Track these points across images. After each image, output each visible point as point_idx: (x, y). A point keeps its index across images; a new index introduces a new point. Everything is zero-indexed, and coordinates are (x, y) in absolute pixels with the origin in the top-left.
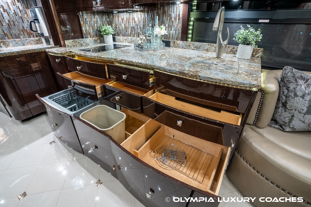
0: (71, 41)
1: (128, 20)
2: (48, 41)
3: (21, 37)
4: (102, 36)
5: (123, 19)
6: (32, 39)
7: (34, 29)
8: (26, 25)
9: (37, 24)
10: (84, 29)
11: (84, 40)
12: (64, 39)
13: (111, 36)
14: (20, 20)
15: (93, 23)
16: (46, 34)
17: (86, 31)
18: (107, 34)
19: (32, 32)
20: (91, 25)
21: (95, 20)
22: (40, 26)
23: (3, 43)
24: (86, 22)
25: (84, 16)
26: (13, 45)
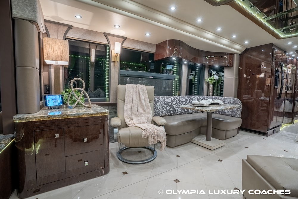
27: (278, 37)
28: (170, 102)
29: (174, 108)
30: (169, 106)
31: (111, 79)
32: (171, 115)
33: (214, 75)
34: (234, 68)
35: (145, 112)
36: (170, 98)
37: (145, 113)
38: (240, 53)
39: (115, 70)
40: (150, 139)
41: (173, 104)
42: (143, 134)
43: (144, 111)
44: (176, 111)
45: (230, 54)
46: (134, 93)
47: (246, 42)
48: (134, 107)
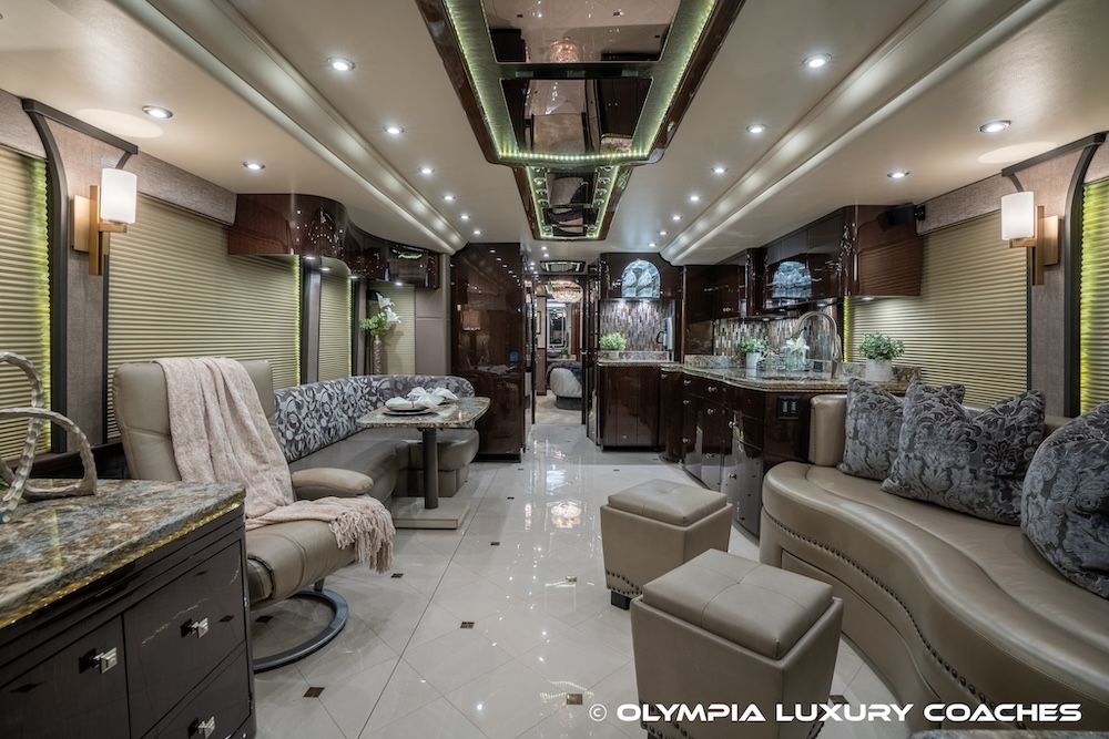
0: (693, 356)
2: (670, 358)
3: (645, 349)
5: (778, 330)
6: (655, 351)
7: (661, 340)
8: (655, 336)
9: (665, 335)
10: (717, 342)
11: (714, 357)
14: (651, 331)
15: (734, 334)
16: (670, 347)
17: (720, 345)
18: (750, 351)
19: (657, 344)
20: (730, 338)
21: (740, 331)
22: (667, 337)
23: (627, 354)
24: (724, 334)
25: (723, 326)
26: (634, 359)
27: (535, 234)
28: (293, 412)
29: (307, 432)
30: (293, 425)
31: (69, 339)
32: (300, 457)
33: (385, 307)
34: (441, 292)
35: (265, 462)
36: (291, 398)
37: (264, 466)
38: (453, 252)
39: (86, 295)
40: (362, 546)
41: (301, 417)
42: (339, 537)
43: (261, 459)
44: (312, 441)
45: (432, 253)
46: (208, 396)
47: (477, 232)
48: (220, 451)
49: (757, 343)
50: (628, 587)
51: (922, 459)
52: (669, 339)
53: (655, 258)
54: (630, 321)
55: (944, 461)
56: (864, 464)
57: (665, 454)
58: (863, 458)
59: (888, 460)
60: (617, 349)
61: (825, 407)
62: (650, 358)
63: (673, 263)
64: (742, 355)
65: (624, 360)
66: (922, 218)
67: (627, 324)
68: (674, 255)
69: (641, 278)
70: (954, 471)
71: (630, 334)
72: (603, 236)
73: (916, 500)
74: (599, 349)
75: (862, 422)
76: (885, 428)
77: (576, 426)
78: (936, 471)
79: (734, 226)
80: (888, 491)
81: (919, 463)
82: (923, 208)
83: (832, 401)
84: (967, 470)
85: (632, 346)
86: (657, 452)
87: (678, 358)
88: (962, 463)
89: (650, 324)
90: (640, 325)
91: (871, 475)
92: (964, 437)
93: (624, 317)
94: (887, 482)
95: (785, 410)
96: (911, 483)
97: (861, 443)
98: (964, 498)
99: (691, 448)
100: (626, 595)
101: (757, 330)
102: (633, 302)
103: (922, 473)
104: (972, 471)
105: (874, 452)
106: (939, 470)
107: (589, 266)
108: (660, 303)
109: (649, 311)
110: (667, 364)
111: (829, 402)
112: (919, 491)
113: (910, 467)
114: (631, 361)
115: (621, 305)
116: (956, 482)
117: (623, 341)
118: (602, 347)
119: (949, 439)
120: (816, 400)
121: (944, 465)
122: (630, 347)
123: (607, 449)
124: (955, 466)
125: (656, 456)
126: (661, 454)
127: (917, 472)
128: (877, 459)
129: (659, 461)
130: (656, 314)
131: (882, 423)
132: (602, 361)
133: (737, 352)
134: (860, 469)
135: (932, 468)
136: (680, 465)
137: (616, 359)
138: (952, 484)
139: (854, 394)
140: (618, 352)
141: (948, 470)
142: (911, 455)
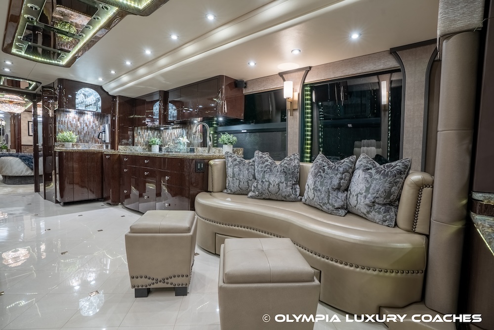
0: (123, 146)
1: (171, 134)
2: (107, 147)
3: (90, 142)
4: (150, 146)
5: (168, 134)
6: (97, 144)
7: (100, 137)
8: (96, 135)
9: (103, 134)
10: (136, 139)
11: (135, 147)
12: (118, 145)
13: (158, 146)
14: (94, 132)
15: (145, 135)
16: (108, 141)
17: (138, 140)
18: (154, 144)
19: (99, 139)
20: (143, 137)
21: (147, 134)
22: (105, 136)
23: (77, 145)
24: (140, 135)
25: (139, 131)
26: (82, 147)
49: (157, 140)
50: (150, 281)
51: (269, 181)
52: (107, 137)
53: (99, 89)
54: (79, 125)
55: (277, 181)
56: (238, 188)
57: (110, 201)
58: (237, 185)
59: (248, 185)
60: (70, 141)
61: (216, 165)
62: (94, 147)
63: (110, 93)
64: (149, 146)
65: (75, 148)
66: (245, 87)
67: (77, 126)
68: (112, 88)
69: (87, 99)
70: (280, 184)
71: (79, 133)
72: (69, 65)
73: (264, 199)
74: (55, 141)
75: (236, 169)
76: (247, 171)
77: (30, 194)
78: (274, 185)
79: (163, 75)
80: (252, 197)
81: (267, 183)
82: (246, 83)
83: (217, 162)
84: (284, 183)
85: (80, 140)
86: (101, 201)
87: (113, 147)
88: (283, 180)
89: (92, 127)
90: (86, 128)
91: (242, 192)
92: (282, 171)
93: (74, 122)
94: (250, 194)
95: (199, 168)
96: (264, 192)
97: (236, 179)
98: (283, 194)
99: (128, 196)
100: (148, 287)
101: (156, 134)
102: (81, 113)
103: (269, 187)
104: (286, 184)
105: (242, 182)
106: (275, 185)
107: (43, 87)
108: (100, 116)
109: (92, 120)
110: (106, 150)
111: (217, 163)
112: (267, 195)
113: (263, 186)
114: (79, 149)
115: (72, 115)
116: (281, 189)
117: (75, 137)
118: (57, 140)
119: (278, 172)
120: (212, 162)
121: (277, 183)
122: (79, 140)
123: (66, 204)
124: (281, 182)
125: (102, 203)
126: (105, 203)
127: (267, 187)
128: (244, 185)
129: (105, 206)
130: (96, 122)
131: (245, 169)
132: (58, 149)
133: (146, 145)
134: (236, 190)
135: (273, 184)
136: (120, 206)
137: (69, 147)
138: (280, 189)
139: (230, 159)
140: (71, 143)
141: (278, 184)
142: (264, 180)
